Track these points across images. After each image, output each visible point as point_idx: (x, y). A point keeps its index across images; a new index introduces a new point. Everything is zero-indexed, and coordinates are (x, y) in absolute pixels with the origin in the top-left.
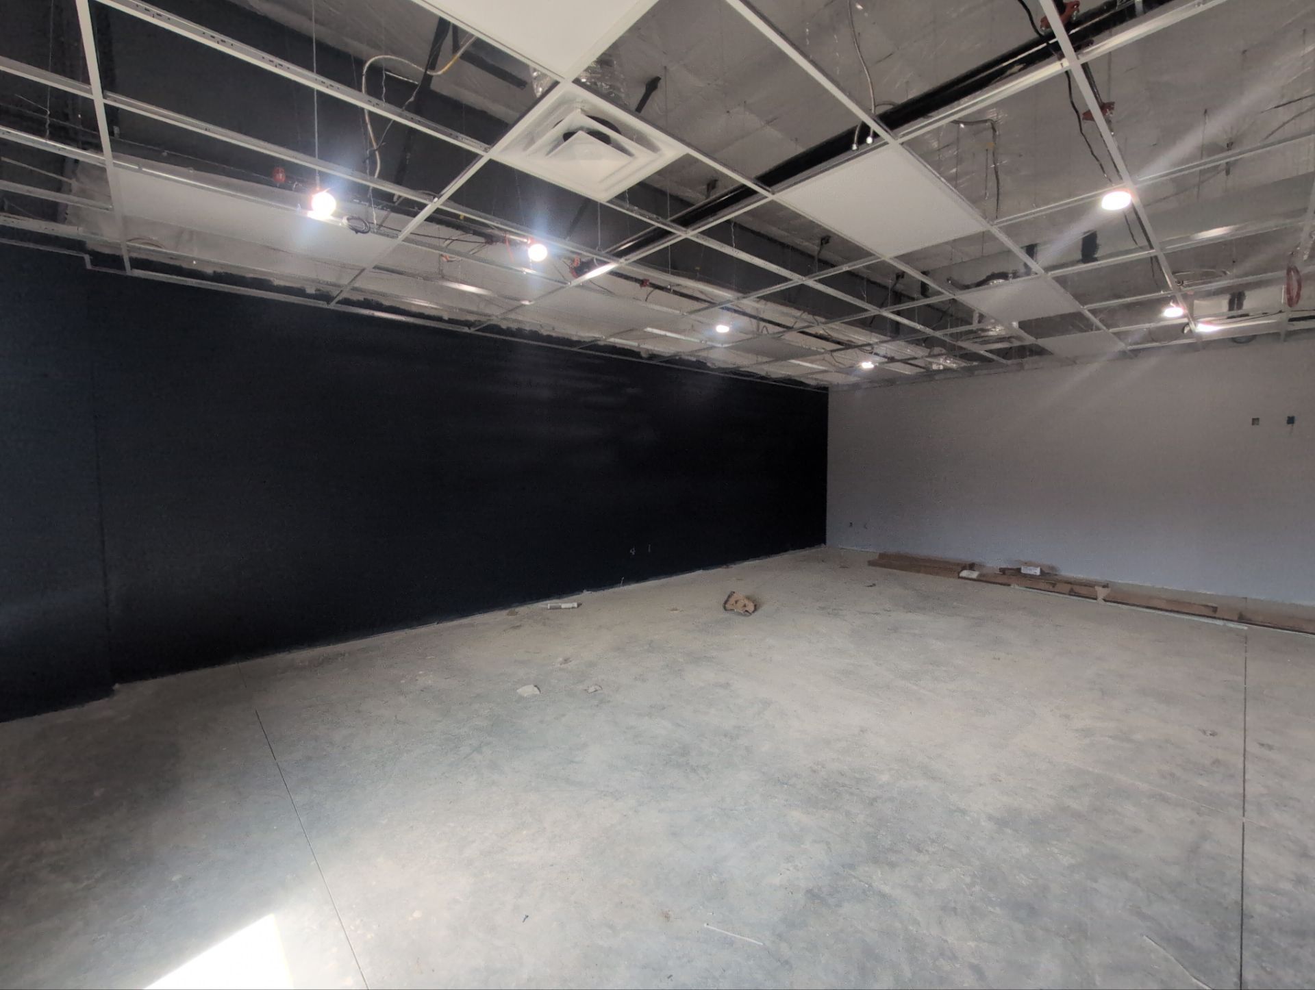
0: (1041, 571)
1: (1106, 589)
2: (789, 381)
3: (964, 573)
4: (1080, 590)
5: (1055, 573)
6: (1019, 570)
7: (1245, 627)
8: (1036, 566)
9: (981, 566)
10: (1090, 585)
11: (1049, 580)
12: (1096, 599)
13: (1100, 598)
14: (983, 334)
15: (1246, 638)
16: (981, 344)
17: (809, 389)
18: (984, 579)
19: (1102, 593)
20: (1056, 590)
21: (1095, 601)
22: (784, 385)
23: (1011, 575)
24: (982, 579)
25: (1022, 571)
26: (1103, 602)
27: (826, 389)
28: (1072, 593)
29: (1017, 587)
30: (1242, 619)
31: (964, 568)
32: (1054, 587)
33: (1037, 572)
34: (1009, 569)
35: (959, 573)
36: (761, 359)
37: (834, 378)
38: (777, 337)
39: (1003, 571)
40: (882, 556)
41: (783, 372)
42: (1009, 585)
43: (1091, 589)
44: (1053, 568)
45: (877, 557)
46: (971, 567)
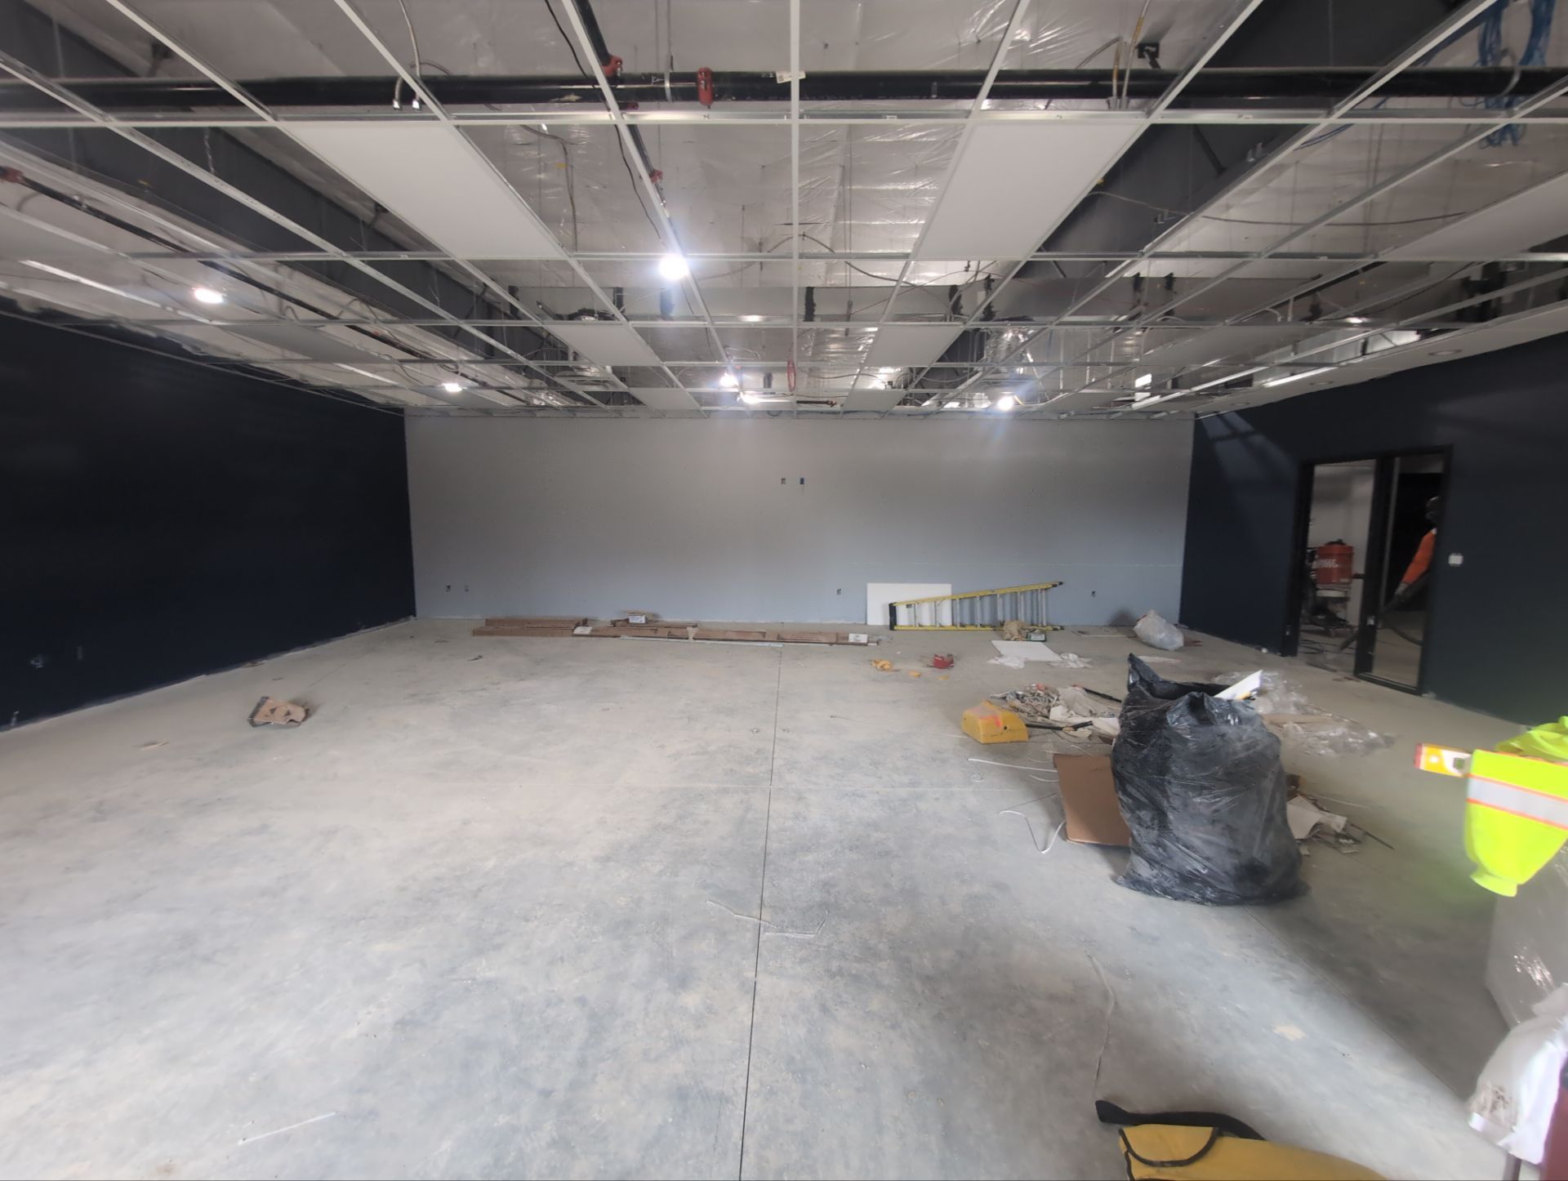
0: (646, 619)
1: (696, 628)
2: (339, 392)
3: (579, 630)
4: (675, 632)
5: (656, 619)
6: (627, 620)
7: (780, 645)
8: (642, 614)
9: (594, 621)
10: (683, 627)
11: (653, 628)
12: (687, 639)
13: (691, 637)
14: (579, 373)
15: (781, 653)
16: (578, 384)
17: (373, 408)
18: (598, 634)
19: (692, 632)
20: (658, 635)
21: (686, 641)
22: (330, 396)
23: (621, 626)
24: (594, 633)
25: (631, 621)
26: (693, 641)
27: (400, 410)
28: (671, 636)
29: (626, 637)
30: (780, 639)
31: (578, 625)
32: (656, 633)
33: (642, 620)
34: (619, 621)
35: (573, 630)
36: (288, 354)
37: (410, 398)
38: (314, 327)
39: (614, 623)
40: (488, 622)
41: (330, 380)
42: (619, 637)
43: (684, 630)
44: (654, 615)
45: (483, 623)
46: (585, 623)
